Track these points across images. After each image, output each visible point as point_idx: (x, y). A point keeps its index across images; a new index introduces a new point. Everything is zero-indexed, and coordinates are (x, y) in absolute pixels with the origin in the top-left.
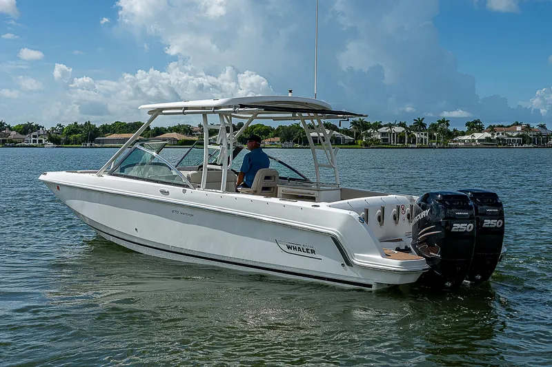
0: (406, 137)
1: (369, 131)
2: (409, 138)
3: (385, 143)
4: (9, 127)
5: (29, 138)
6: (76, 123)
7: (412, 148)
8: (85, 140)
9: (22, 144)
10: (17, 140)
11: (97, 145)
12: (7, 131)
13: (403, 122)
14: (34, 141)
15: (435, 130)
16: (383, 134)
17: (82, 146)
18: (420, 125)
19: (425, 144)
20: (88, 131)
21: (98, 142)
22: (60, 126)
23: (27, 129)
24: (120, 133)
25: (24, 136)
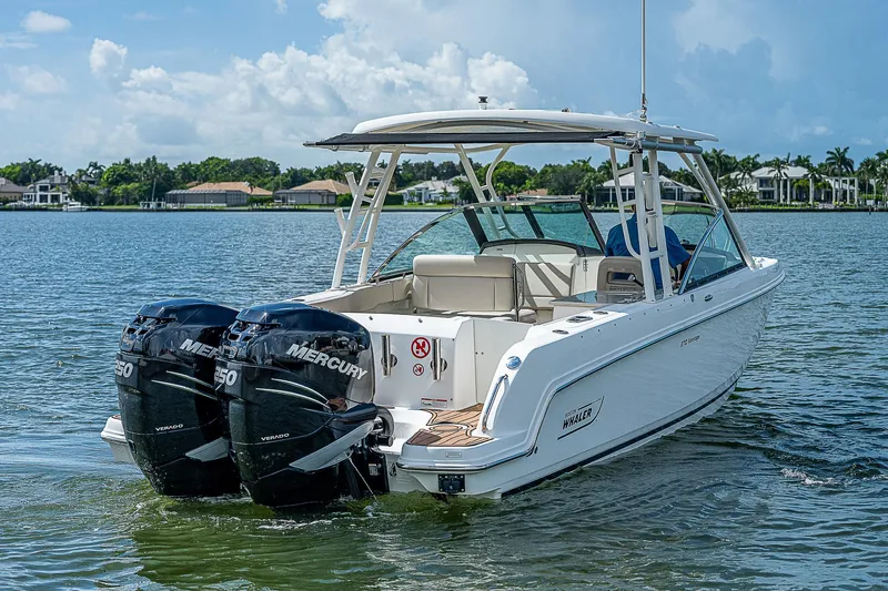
0: (812, 189)
1: (733, 176)
2: (818, 190)
3: (766, 200)
5: (33, 191)
6: (127, 161)
7: (824, 210)
8: (146, 196)
9: (19, 203)
10: (8, 196)
11: (170, 206)
13: (804, 156)
14: (43, 198)
15: (873, 172)
16: (763, 181)
17: (141, 207)
18: (840, 161)
19: (852, 202)
20: (152, 178)
21: (174, 199)
22: (95, 166)
23: (27, 174)
24: (218, 180)
25: (21, 189)
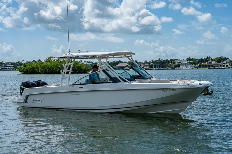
4: (211, 59)
5: (222, 64)
9: (218, 67)
10: (215, 65)
12: (210, 61)
14: (224, 66)
23: (220, 60)
25: (219, 64)
